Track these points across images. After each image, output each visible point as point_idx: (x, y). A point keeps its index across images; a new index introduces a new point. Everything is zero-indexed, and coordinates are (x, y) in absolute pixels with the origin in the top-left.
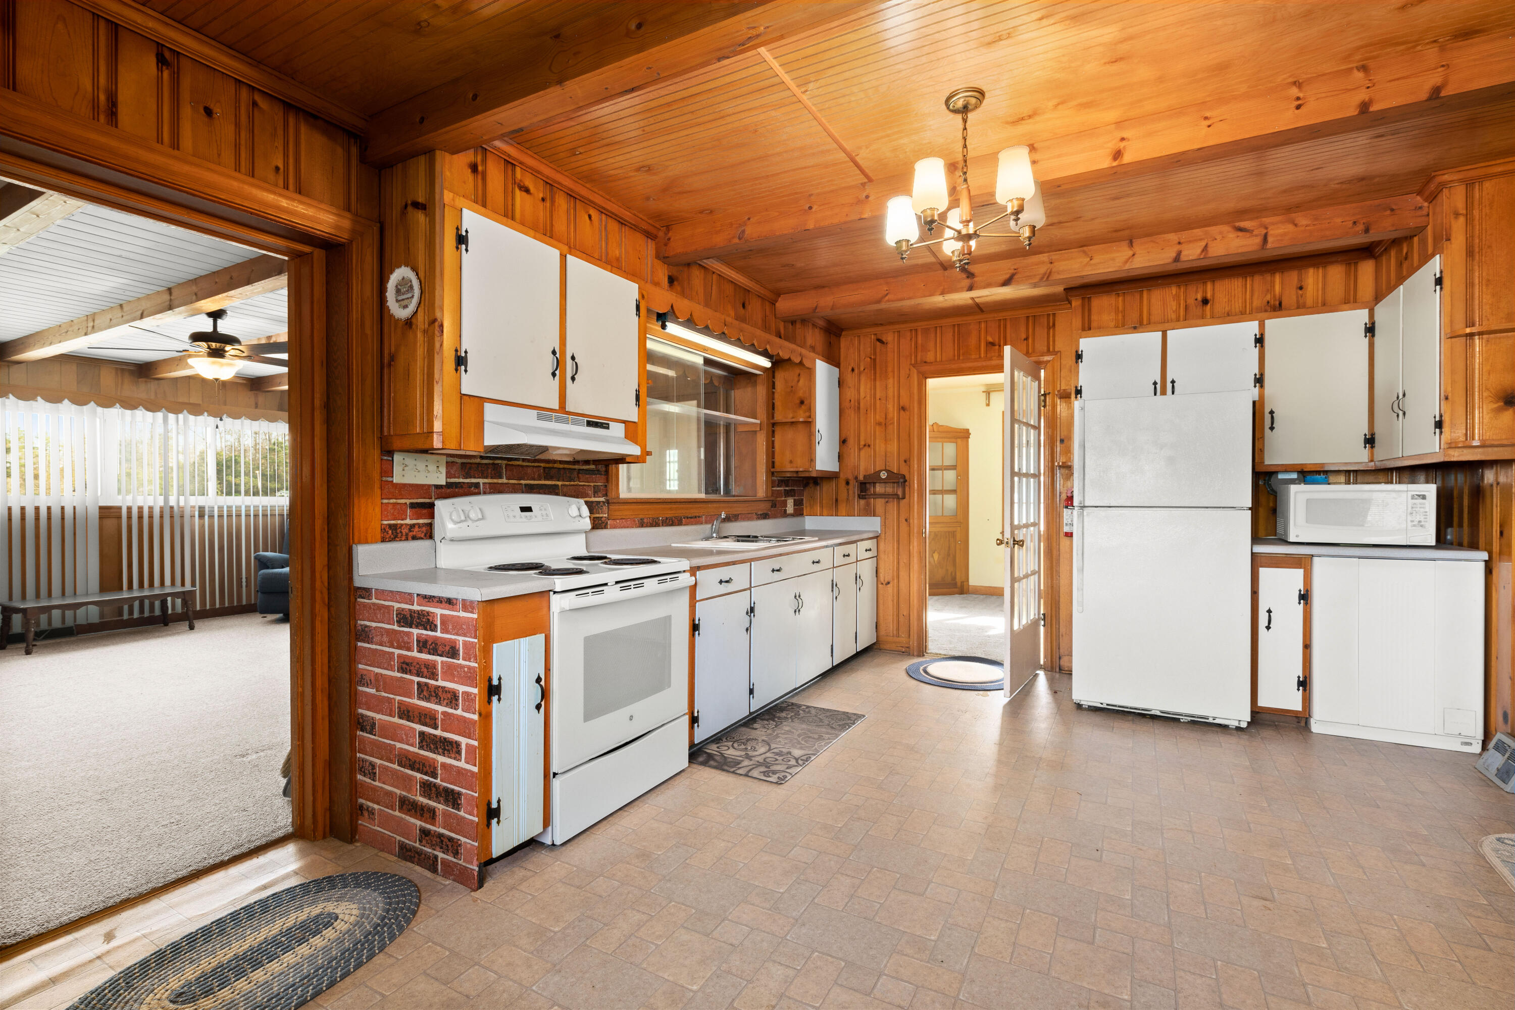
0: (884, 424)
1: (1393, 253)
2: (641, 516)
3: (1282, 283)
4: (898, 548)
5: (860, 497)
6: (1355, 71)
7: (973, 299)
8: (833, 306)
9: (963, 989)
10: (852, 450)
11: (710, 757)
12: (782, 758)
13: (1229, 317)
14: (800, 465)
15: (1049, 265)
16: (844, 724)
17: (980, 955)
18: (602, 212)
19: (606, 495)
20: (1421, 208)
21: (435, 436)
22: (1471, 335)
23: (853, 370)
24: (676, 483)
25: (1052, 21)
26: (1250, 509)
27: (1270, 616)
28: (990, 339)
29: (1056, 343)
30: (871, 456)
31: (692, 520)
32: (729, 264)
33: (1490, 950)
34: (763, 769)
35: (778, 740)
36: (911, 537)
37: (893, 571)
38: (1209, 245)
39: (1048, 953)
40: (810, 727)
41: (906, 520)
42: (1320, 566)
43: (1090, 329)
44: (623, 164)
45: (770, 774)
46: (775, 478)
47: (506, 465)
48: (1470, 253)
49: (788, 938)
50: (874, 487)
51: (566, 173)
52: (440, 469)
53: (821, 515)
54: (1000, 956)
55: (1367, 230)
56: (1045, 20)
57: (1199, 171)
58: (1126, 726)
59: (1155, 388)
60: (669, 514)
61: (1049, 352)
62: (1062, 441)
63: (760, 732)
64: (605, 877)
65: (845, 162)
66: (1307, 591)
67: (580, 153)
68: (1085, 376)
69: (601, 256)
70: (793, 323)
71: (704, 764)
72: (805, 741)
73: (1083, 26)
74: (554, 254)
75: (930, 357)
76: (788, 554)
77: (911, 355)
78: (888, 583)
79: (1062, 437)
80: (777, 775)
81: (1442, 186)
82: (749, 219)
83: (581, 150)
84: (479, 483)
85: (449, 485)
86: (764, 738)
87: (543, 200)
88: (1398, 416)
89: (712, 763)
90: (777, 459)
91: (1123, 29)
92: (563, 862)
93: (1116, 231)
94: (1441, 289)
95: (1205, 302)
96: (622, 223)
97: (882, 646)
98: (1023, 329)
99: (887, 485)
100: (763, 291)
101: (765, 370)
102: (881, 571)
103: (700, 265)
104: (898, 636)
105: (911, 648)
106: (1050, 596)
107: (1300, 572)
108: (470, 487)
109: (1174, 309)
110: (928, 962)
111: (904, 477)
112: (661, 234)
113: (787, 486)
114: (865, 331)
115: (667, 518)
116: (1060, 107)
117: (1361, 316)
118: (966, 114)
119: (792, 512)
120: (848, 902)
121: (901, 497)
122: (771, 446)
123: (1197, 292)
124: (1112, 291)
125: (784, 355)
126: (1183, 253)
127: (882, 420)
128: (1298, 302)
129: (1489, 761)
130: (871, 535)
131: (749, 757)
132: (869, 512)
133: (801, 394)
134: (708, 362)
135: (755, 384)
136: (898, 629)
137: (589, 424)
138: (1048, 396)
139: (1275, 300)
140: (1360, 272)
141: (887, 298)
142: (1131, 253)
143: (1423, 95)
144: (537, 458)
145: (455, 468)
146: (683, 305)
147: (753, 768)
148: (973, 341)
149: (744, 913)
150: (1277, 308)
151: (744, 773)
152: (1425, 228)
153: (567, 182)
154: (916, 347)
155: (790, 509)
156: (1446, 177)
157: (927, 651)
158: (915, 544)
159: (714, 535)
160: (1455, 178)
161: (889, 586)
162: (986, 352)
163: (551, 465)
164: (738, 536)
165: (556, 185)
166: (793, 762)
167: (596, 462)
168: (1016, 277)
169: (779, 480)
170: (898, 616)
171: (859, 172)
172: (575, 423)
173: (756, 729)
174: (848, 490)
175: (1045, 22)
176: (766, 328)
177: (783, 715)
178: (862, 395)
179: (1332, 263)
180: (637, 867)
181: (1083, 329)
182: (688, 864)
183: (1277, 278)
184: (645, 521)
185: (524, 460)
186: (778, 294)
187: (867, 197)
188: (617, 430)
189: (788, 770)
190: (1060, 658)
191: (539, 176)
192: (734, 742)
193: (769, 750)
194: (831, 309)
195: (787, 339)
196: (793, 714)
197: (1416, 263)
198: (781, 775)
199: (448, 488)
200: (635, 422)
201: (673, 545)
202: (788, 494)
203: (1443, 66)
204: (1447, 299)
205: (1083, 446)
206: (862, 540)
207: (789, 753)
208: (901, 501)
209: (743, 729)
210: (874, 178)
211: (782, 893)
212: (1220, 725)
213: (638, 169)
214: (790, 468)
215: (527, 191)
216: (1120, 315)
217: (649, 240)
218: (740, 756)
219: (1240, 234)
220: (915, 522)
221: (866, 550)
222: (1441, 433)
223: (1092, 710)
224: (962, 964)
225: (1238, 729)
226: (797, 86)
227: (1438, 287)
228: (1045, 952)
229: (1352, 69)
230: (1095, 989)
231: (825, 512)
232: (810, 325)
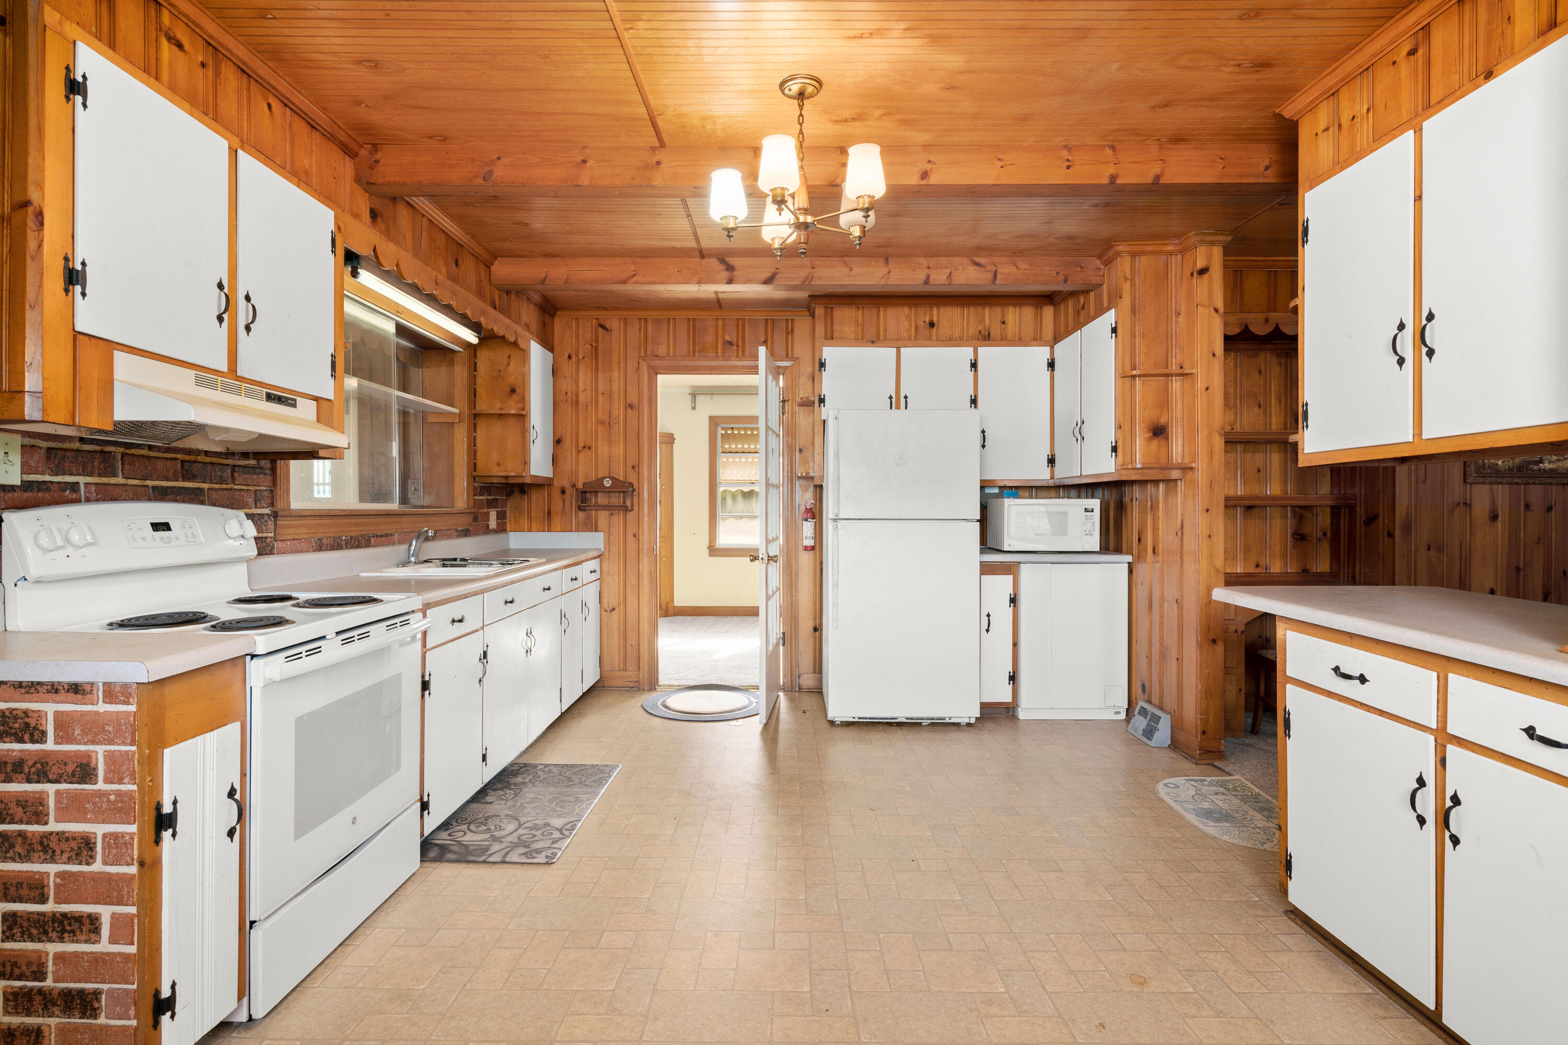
0: (607, 424)
1: (1071, 303)
2: (319, 535)
3: (990, 315)
4: (625, 569)
5: (580, 508)
6: (1107, 148)
7: (716, 293)
8: (567, 279)
9: (861, 1030)
10: (569, 453)
11: (444, 849)
12: (540, 832)
13: (950, 341)
14: (511, 470)
15: (811, 270)
16: (598, 780)
17: (860, 992)
18: (286, 105)
19: (272, 504)
20: (1099, 269)
21: (27, 398)
22: (1134, 376)
23: (570, 357)
24: (328, 488)
25: (915, 35)
26: (978, 521)
27: (989, 619)
28: (728, 338)
29: (795, 349)
30: (592, 460)
31: (383, 539)
32: (443, 208)
33: (1200, 871)
34: (522, 850)
35: (526, 811)
36: (641, 554)
37: (619, 595)
38: (953, 274)
39: (920, 971)
40: (559, 790)
41: (634, 536)
42: (1025, 571)
43: (832, 338)
44: (338, 49)
45: (534, 854)
46: (476, 485)
47: (123, 455)
48: (1133, 311)
49: (645, 1039)
50: (596, 497)
51: (240, 39)
52: (11, 457)
53: (530, 530)
54: (879, 987)
55: (1065, 281)
56: (909, 31)
57: (968, 205)
58: (877, 737)
59: (891, 402)
60: (355, 532)
61: (787, 357)
62: (801, 450)
63: (497, 805)
64: (351, 1040)
65: (643, 119)
66: (1015, 595)
67: (274, 18)
68: (829, 384)
69: (285, 162)
70: (508, 293)
71: (439, 859)
72: (561, 807)
73: (937, 48)
74: (219, 145)
75: (662, 350)
76: (519, 581)
77: (640, 346)
78: (614, 609)
79: (801, 447)
80: (544, 854)
81: (1118, 254)
82: (499, 158)
83: (275, 13)
84: (78, 483)
85: (27, 486)
86: (506, 812)
87: (203, 65)
88: (1077, 440)
89: (449, 856)
90: (480, 460)
91: (969, 61)
92: (276, 1040)
93: (879, 247)
94: (1116, 336)
95: (932, 325)
96: (312, 127)
97: (606, 684)
98: (762, 332)
99: (611, 495)
100: (478, 249)
101: (468, 345)
102: (604, 595)
103: (408, 203)
104: (625, 669)
105: (642, 681)
106: (789, 614)
107: (1010, 578)
108: (64, 490)
109: (906, 328)
110: (813, 1015)
111: (631, 485)
112: (364, 152)
113: (489, 494)
114: (584, 313)
115: (352, 537)
116: (885, 117)
117: (1041, 353)
118: (802, 100)
119: (495, 527)
120: (697, 978)
121: (630, 509)
122: (473, 443)
123: (925, 315)
124: (853, 304)
125: (499, 330)
126: (932, 277)
127: (606, 419)
128: (1001, 334)
129: (1136, 725)
130: (595, 554)
131: (498, 840)
132: (591, 526)
133: (511, 380)
134: (402, 330)
135: (451, 364)
136: (625, 662)
137: (270, 397)
138: (786, 403)
139: (985, 331)
140: (1044, 316)
141: (634, 279)
142: (887, 270)
143: (1150, 180)
144: (173, 445)
145: (36, 457)
146: (389, 251)
147: (509, 852)
148: (710, 338)
149: (575, 1027)
150: (986, 338)
151: (499, 859)
152: (1100, 285)
153: (241, 52)
154: (646, 339)
155: (493, 524)
156: (1120, 248)
157: (660, 684)
158: (646, 563)
159: (413, 559)
160: (1126, 249)
161: (614, 613)
162: (724, 351)
163: (192, 458)
164: (444, 560)
165: (222, 50)
166: (557, 835)
167: (258, 455)
168: (778, 276)
169: (481, 487)
170: (625, 647)
171: (654, 134)
172: (250, 395)
173: (491, 803)
174: (564, 500)
175: (909, 34)
176: (480, 294)
177: (519, 779)
178: (581, 387)
179: (1026, 304)
180: (396, 1013)
181: (826, 338)
182: (470, 990)
183: (987, 310)
184: (324, 541)
185: (151, 448)
186: (495, 256)
187: (658, 163)
188: (307, 409)
189: (554, 846)
190: (799, 677)
191: (198, 30)
192: (470, 823)
193: (520, 825)
194: (565, 283)
195: (502, 310)
196: (530, 777)
197: (1092, 313)
198: (549, 853)
199: (25, 491)
200: (329, 400)
201: (362, 574)
202: (491, 504)
203: (1161, 160)
204: (1120, 345)
205: (837, 457)
206: (587, 560)
207: (548, 824)
208: (628, 513)
209: (474, 806)
210: (667, 144)
211: (613, 991)
212: (953, 724)
213: (359, 62)
214: (496, 471)
215: (180, 46)
216: (860, 328)
217: (347, 157)
218: (485, 840)
219: (977, 268)
220: (645, 537)
221: (591, 572)
222: (1116, 456)
223: (844, 725)
224: (847, 1007)
225: (969, 725)
226: (622, 20)
227: (1114, 335)
228: (917, 971)
229: (1105, 146)
230: (974, 991)
231: (534, 526)
232: (525, 298)
